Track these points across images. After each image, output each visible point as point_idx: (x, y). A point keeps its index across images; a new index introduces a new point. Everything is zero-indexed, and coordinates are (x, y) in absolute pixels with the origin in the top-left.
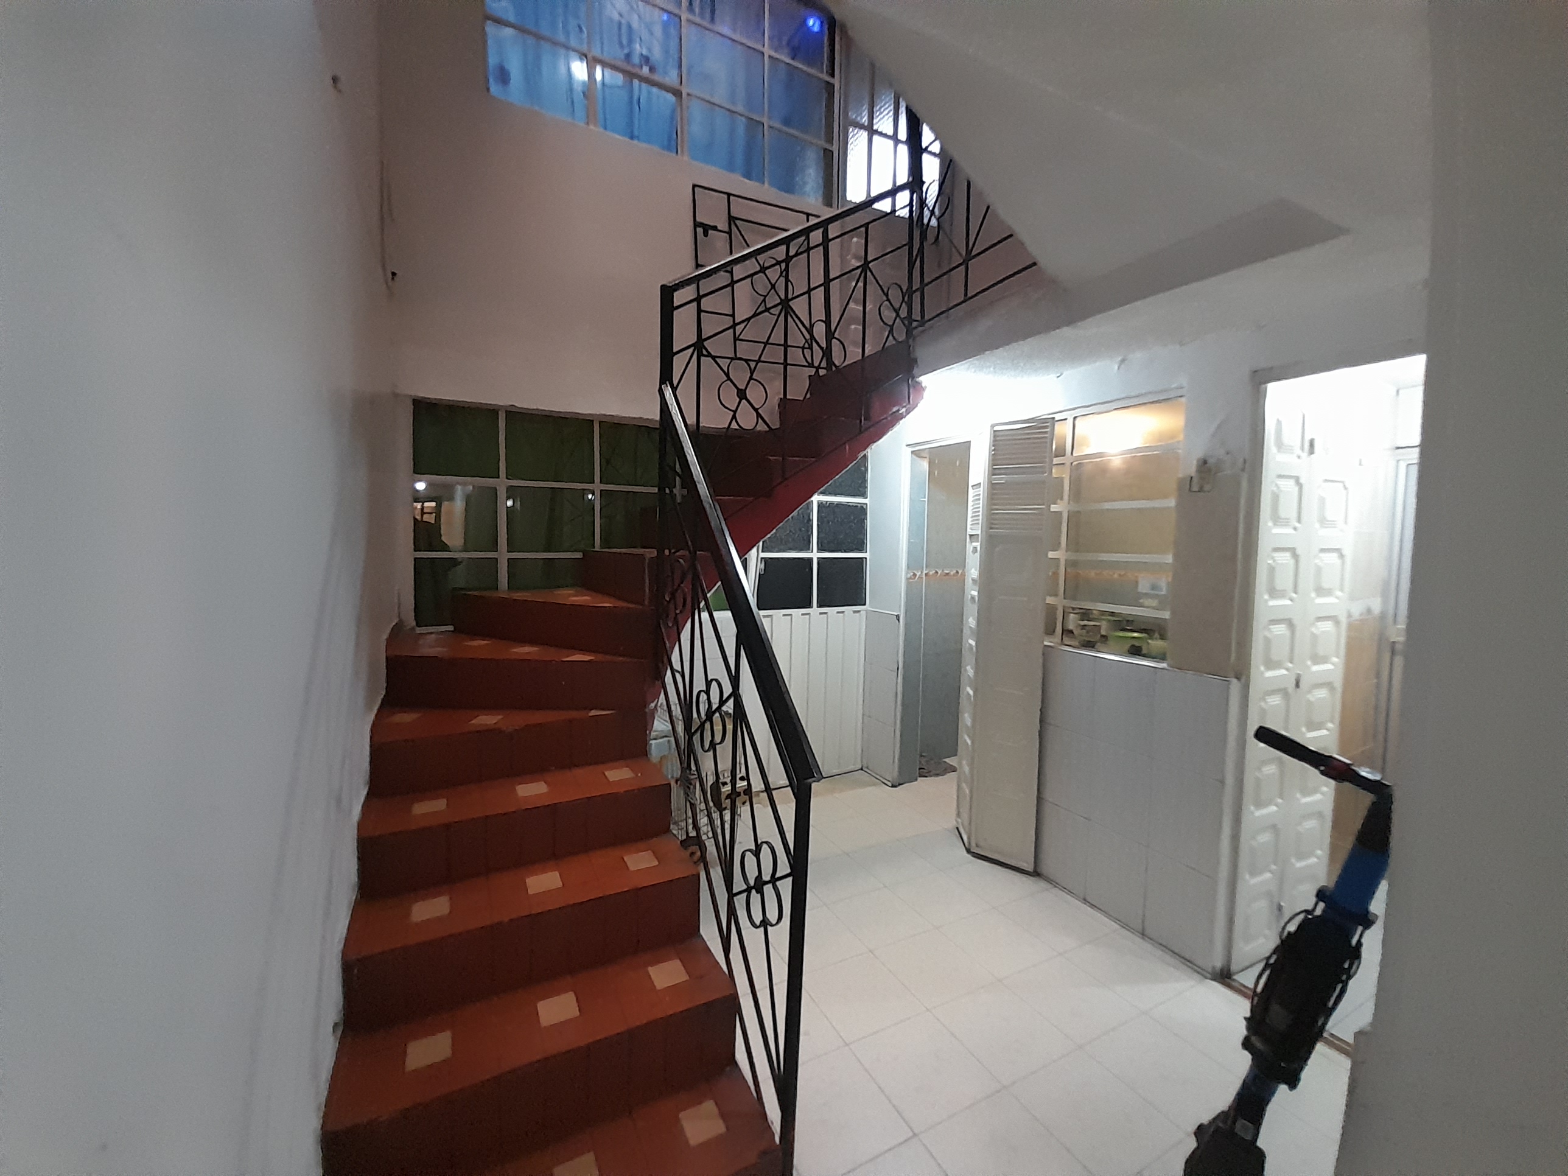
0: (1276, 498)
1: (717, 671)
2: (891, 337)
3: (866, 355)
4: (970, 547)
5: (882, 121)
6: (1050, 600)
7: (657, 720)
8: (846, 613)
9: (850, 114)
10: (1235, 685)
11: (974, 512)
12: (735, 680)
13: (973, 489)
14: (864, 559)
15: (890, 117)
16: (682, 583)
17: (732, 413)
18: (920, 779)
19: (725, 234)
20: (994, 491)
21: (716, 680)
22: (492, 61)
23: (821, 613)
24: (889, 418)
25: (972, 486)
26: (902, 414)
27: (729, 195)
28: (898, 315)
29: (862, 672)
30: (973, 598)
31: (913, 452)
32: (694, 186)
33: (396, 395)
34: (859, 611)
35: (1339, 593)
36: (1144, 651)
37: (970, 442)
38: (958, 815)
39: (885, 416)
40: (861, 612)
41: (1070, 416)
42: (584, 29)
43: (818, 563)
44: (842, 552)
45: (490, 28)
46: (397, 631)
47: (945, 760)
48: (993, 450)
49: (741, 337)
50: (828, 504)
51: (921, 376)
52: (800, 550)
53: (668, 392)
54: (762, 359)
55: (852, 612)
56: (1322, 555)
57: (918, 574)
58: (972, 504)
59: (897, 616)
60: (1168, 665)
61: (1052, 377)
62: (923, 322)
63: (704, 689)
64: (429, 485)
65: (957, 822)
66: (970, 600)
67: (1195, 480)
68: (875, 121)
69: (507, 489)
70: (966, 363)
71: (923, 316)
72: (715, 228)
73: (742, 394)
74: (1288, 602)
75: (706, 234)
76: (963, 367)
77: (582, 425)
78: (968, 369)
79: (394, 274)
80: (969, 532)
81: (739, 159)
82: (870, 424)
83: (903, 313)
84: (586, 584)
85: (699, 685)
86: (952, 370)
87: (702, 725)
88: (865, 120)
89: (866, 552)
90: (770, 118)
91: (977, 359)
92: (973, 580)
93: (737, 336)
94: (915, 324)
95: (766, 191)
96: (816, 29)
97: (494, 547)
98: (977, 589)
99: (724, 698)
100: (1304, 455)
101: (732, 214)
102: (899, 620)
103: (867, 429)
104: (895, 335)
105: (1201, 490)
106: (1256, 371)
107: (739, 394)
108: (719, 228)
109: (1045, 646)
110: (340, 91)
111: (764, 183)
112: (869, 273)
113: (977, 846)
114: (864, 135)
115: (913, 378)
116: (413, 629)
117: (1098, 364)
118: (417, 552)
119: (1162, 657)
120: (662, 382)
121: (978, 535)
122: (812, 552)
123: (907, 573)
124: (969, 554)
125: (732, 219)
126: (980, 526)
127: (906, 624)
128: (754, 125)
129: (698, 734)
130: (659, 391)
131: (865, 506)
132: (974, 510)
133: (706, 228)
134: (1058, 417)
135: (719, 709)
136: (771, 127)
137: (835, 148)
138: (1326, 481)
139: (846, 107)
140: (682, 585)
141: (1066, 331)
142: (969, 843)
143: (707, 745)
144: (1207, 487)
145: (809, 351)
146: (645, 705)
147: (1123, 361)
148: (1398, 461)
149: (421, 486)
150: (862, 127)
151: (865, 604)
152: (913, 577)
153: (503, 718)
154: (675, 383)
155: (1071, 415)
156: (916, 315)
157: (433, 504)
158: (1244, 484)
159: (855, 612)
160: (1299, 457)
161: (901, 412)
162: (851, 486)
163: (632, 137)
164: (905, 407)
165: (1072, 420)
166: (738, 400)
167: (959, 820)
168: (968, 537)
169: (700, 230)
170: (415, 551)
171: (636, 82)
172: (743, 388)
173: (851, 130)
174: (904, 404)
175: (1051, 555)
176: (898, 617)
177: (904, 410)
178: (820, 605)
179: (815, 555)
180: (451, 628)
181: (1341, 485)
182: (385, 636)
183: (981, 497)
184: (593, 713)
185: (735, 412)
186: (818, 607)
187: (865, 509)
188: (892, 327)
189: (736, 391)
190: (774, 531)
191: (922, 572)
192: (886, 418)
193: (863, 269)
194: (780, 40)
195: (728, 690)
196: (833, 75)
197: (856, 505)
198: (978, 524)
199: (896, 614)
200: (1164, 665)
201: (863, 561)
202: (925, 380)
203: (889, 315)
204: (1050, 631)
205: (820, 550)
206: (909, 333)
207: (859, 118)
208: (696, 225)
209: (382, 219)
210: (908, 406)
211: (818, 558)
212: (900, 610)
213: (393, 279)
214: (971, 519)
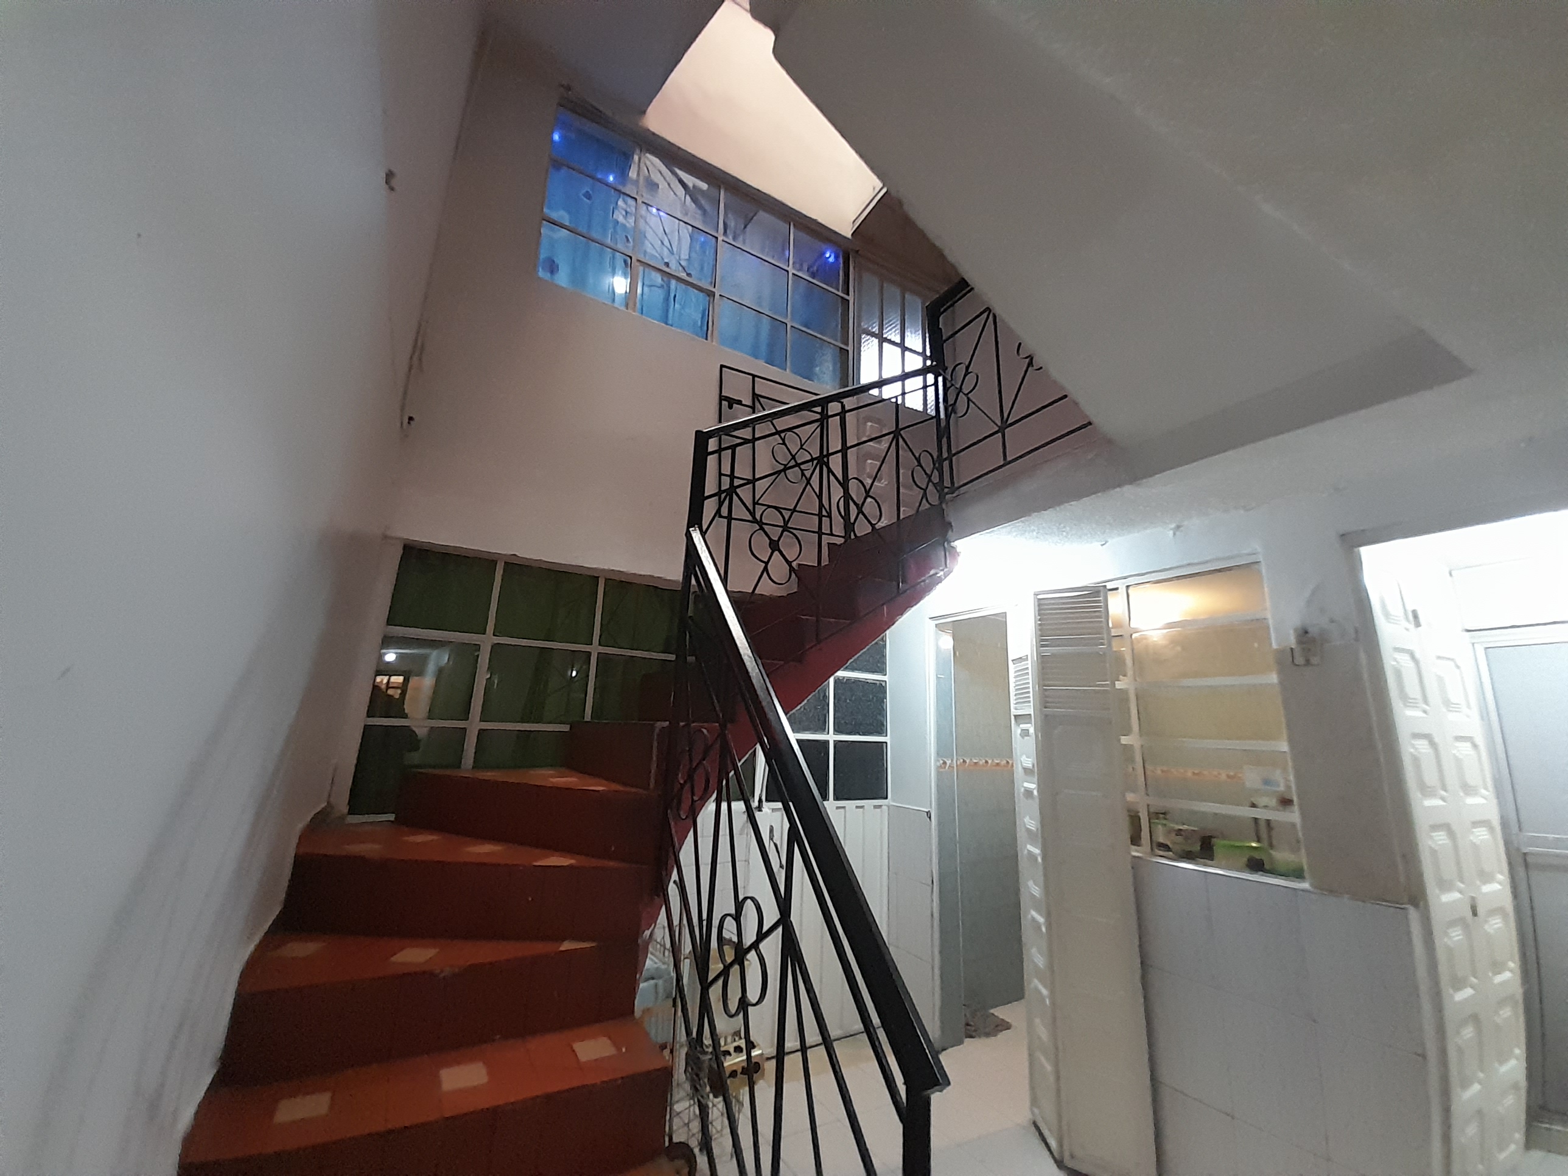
0: (1398, 674)
1: (757, 885)
2: (924, 501)
3: (902, 517)
4: (1016, 731)
5: (890, 332)
6: (1130, 797)
7: (650, 958)
8: (865, 807)
9: (862, 324)
10: (1413, 914)
11: (1017, 690)
12: (784, 904)
13: (1014, 664)
14: (885, 744)
15: (898, 329)
16: (704, 760)
17: (764, 565)
18: (967, 1041)
19: (749, 409)
20: (1046, 666)
21: (753, 899)
22: (543, 255)
23: (838, 808)
24: (927, 581)
25: (1013, 660)
26: (939, 577)
27: (754, 376)
28: (930, 480)
29: (885, 884)
30: (1028, 793)
31: (936, 625)
32: (722, 366)
33: (385, 537)
34: (880, 806)
35: (1483, 791)
36: (1267, 867)
37: (1005, 613)
38: (1034, 1101)
39: (923, 578)
40: (883, 807)
41: (1121, 585)
42: (630, 240)
43: (835, 747)
44: (860, 735)
45: (546, 230)
46: (320, 822)
47: (992, 1011)
48: (1040, 620)
49: (760, 502)
50: (845, 680)
51: (956, 540)
52: (815, 730)
53: (697, 536)
54: (797, 509)
55: (873, 807)
56: (1458, 744)
57: (948, 762)
58: (1014, 680)
59: (927, 813)
60: (1311, 885)
61: (1097, 545)
62: (953, 489)
63: (733, 912)
64: (400, 657)
65: (1033, 1113)
66: (1024, 795)
67: (1297, 654)
68: (884, 331)
69: (492, 647)
70: (1009, 526)
71: (952, 483)
72: (739, 402)
73: (774, 546)
74: (1441, 803)
75: (730, 407)
76: (1004, 530)
77: (587, 579)
78: (1010, 533)
79: (411, 419)
80: (1014, 712)
81: (763, 348)
82: (906, 587)
83: (935, 478)
84: (570, 762)
85: (724, 904)
86: (992, 534)
87: (727, 969)
88: (876, 330)
89: (886, 736)
90: (792, 319)
91: (1023, 522)
92: (1025, 769)
93: (756, 501)
94: (946, 490)
95: (787, 376)
96: (831, 260)
97: (465, 715)
98: (1036, 779)
99: (765, 928)
100: (1412, 626)
101: (757, 391)
102: (930, 818)
103: (905, 591)
104: (929, 499)
105: (1308, 662)
106: (1343, 535)
107: (771, 546)
108: (744, 403)
109: (1134, 857)
110: (392, 189)
111: (786, 370)
112: (901, 440)
113: (1072, 1156)
114: (876, 341)
115: (949, 542)
116: (342, 818)
117: (1148, 531)
118: (370, 719)
119: (1298, 874)
120: (690, 525)
121: (1030, 715)
122: (828, 733)
123: (937, 760)
124: (1016, 738)
125: (755, 396)
126: (1032, 704)
127: (940, 823)
128: (778, 324)
129: (720, 982)
130: (686, 535)
131: (884, 684)
132: (1016, 688)
133: (732, 402)
134: (1109, 586)
135: (755, 946)
136: (792, 326)
137: (850, 348)
138: (1439, 658)
139: (859, 317)
140: (705, 762)
141: (1128, 490)
142: (1061, 1152)
143: (733, 1006)
144: (1314, 660)
145: (828, 519)
146: (638, 933)
147: (1178, 527)
148: (1473, 644)
149: (390, 657)
150: (873, 335)
151: (887, 798)
152: (943, 766)
153: (439, 952)
154: (704, 528)
155: (1124, 584)
156: (947, 483)
157: (400, 679)
158: (1363, 657)
159: (876, 807)
160: (1407, 629)
161: (938, 575)
162: (869, 661)
163: (667, 324)
164: (943, 570)
165: (1125, 589)
166: (770, 551)
167: (1036, 1111)
168: (1013, 717)
169: (725, 403)
170: (368, 716)
171: (673, 282)
172: (776, 539)
173: (863, 336)
174: (941, 568)
175: (1124, 740)
176: (929, 814)
177: (941, 573)
178: (836, 798)
179: (831, 737)
180: (392, 817)
181: (1451, 663)
182: (300, 826)
183: (1030, 671)
184: (566, 946)
185: (767, 563)
186: (834, 800)
187: (884, 687)
188: (925, 490)
189: (768, 541)
190: (805, 701)
191: (952, 760)
192: (924, 581)
193: (895, 435)
194: (801, 265)
195: (771, 915)
196: (848, 294)
197: (874, 682)
198: (1029, 702)
199: (927, 810)
200: (1305, 885)
201: (882, 745)
202: (960, 545)
203: (922, 481)
204: (1135, 840)
205: (837, 731)
206: (942, 498)
207: (870, 328)
208: (722, 398)
209: (410, 368)
210: (945, 570)
211: (834, 741)
212: (931, 807)
213: (409, 423)
214: (1015, 698)
